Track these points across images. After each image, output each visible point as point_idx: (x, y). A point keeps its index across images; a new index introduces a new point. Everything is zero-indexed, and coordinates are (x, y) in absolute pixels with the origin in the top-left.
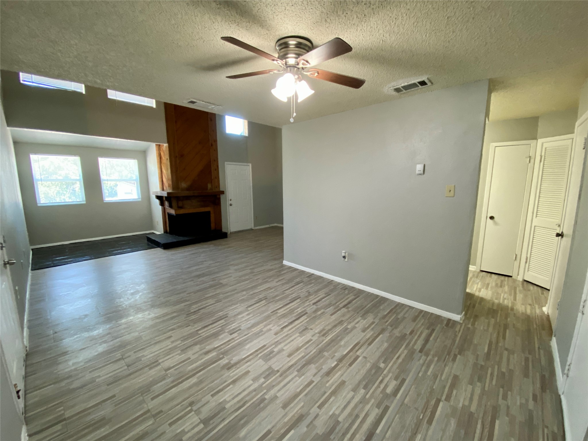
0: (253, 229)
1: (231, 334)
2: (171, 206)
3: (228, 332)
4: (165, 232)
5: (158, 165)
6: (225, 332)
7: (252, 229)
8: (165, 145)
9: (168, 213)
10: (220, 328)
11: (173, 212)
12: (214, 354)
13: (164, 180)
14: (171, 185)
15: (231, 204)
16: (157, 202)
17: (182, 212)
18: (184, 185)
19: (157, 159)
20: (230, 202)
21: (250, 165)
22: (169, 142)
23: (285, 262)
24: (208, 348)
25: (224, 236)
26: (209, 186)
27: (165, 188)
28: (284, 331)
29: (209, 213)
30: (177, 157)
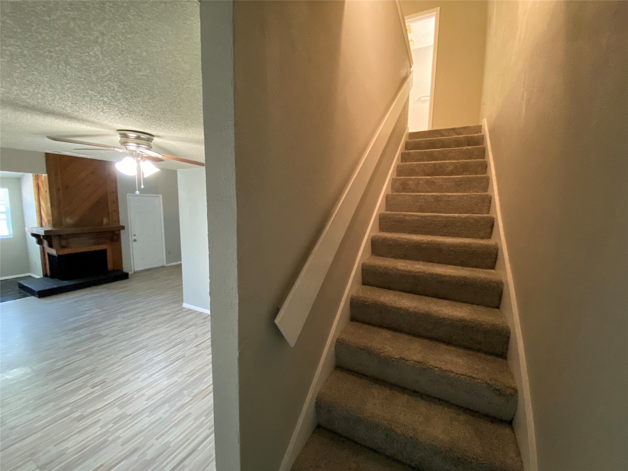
0: (165, 265)
1: (92, 388)
2: (51, 246)
3: (90, 386)
4: (45, 275)
5: (35, 196)
6: (86, 387)
7: (163, 267)
8: (44, 176)
9: (48, 253)
10: (82, 383)
11: (53, 252)
12: (68, 409)
13: (43, 214)
14: (52, 222)
15: (135, 240)
16: (34, 239)
17: (66, 251)
18: (69, 221)
19: (34, 190)
20: (134, 238)
21: (161, 196)
22: (48, 172)
23: (185, 305)
24: (62, 404)
25: (125, 276)
26: (105, 221)
27: (44, 224)
28: (152, 377)
29: (104, 252)
30: (59, 189)
